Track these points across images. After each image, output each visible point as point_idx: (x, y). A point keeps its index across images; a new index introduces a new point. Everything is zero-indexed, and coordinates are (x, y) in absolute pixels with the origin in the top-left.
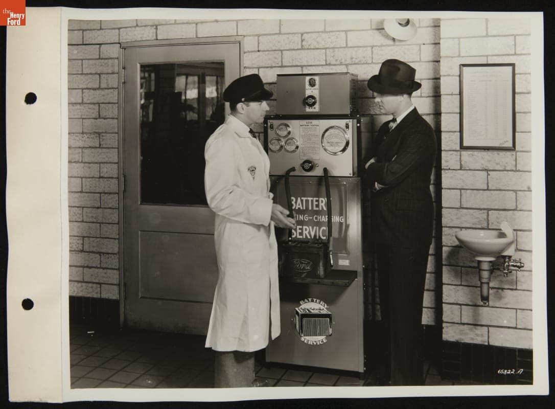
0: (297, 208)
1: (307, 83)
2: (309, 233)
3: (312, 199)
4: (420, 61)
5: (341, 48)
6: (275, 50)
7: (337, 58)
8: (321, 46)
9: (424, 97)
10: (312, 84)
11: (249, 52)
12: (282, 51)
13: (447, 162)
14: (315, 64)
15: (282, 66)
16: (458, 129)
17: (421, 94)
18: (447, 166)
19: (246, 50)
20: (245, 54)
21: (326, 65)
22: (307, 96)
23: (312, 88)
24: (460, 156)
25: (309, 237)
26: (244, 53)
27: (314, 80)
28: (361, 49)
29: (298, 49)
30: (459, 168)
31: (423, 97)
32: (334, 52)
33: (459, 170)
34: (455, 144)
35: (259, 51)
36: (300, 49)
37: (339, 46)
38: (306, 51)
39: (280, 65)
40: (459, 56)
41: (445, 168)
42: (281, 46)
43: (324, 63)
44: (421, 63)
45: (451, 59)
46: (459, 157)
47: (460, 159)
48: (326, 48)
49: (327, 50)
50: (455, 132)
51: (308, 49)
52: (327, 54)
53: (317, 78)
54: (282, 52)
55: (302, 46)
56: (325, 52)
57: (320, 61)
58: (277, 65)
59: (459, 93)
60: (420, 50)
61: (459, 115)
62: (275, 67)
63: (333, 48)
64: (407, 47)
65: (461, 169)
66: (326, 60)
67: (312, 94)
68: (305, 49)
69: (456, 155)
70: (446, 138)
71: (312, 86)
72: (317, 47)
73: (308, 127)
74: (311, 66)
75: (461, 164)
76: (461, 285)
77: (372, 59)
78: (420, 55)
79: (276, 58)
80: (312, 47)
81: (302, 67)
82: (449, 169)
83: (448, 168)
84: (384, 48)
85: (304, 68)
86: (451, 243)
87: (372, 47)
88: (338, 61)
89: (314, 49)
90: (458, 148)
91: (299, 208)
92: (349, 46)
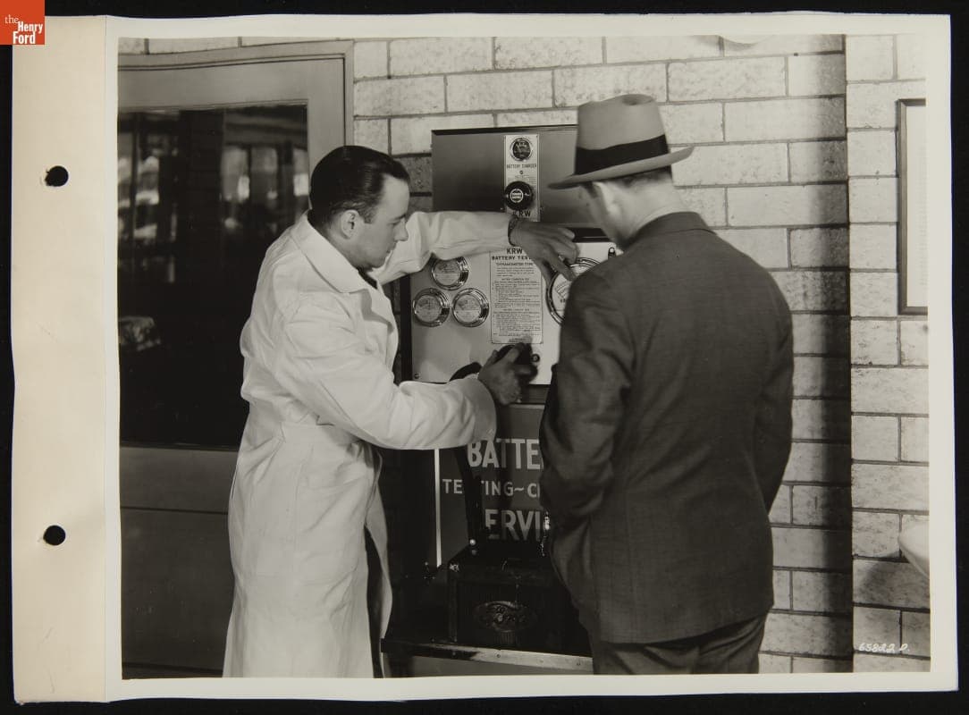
0: (485, 465)
1: (509, 151)
2: (517, 525)
3: (523, 441)
4: (787, 96)
5: (590, 65)
6: (429, 75)
7: (581, 92)
8: (540, 63)
9: (798, 184)
10: (521, 153)
11: (365, 79)
12: (445, 76)
13: (865, 346)
14: (526, 107)
15: (446, 114)
16: (893, 265)
17: (790, 176)
18: (865, 357)
19: (358, 75)
20: (357, 86)
21: (555, 108)
22: (507, 183)
23: (521, 163)
24: (899, 331)
25: (516, 537)
26: (355, 82)
27: (527, 143)
28: (641, 68)
29: (484, 72)
30: (895, 362)
31: (793, 185)
32: (573, 75)
33: (895, 366)
34: (885, 301)
35: (389, 77)
36: (488, 71)
37: (584, 63)
38: (504, 75)
39: (442, 109)
40: (895, 79)
41: (860, 362)
42: (444, 63)
43: (549, 104)
44: (789, 102)
45: (875, 86)
46: (895, 334)
47: (899, 339)
48: (552, 69)
49: (557, 72)
50: (885, 270)
51: (509, 70)
52: (556, 83)
53: (533, 139)
54: (445, 80)
55: (495, 63)
56: (550, 77)
57: (538, 98)
58: (434, 111)
59: (894, 174)
60: (786, 69)
61: (894, 227)
62: (429, 115)
63: (572, 67)
64: (753, 61)
65: (900, 365)
66: (554, 98)
67: (520, 180)
68: (502, 71)
69: (888, 330)
70: (862, 287)
71: (522, 159)
72: (532, 64)
73: (511, 261)
74: (517, 111)
75: (900, 353)
76: (901, 655)
77: (668, 91)
78: (786, 80)
79: (430, 93)
80: (520, 66)
81: (495, 113)
82: (871, 365)
83: (866, 362)
84: (695, 65)
85: (500, 116)
86: (875, 551)
87: (668, 63)
88: (584, 97)
89: (523, 70)
90: (893, 312)
91: (490, 465)
92: (609, 60)
